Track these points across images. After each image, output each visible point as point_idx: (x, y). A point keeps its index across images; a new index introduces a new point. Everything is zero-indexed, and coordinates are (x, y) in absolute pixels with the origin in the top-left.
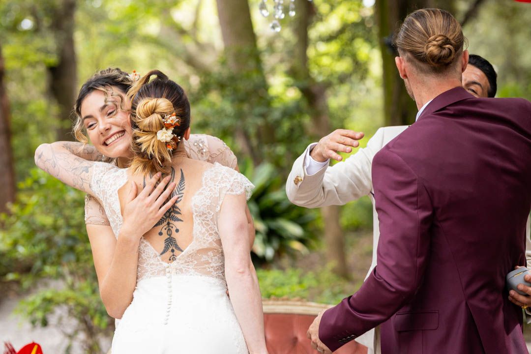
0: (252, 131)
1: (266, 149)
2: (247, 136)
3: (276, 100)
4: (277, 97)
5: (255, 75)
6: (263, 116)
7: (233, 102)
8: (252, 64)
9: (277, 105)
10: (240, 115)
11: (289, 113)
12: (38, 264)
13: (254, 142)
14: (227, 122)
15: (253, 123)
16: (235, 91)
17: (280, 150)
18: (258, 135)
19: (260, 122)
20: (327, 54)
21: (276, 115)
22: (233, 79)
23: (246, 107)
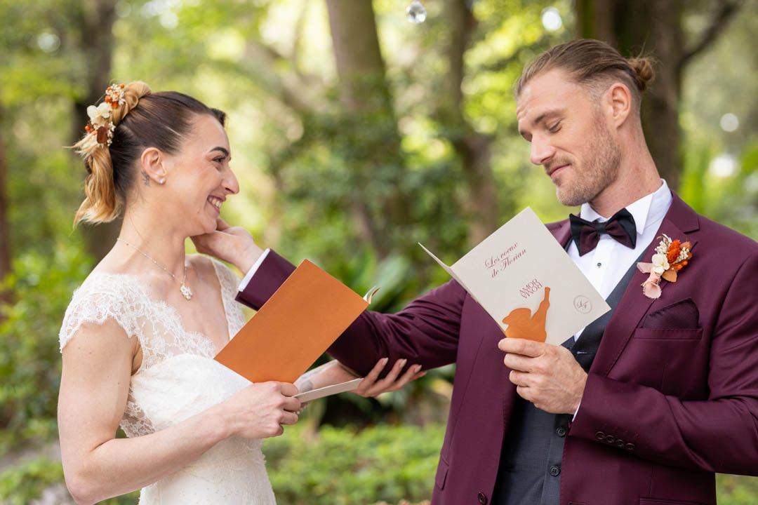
0: (376, 205)
1: (397, 234)
2: (367, 214)
3: (413, 158)
4: (416, 153)
5: (382, 120)
6: (394, 182)
7: (347, 159)
8: (376, 100)
9: (415, 166)
10: (358, 181)
11: (435, 178)
12: (20, 415)
13: (380, 222)
14: (336, 190)
15: (378, 193)
16: (351, 143)
17: (418, 235)
18: (386, 211)
19: (388, 191)
20: (493, 91)
21: (412, 181)
22: (348, 124)
23: (367, 169)
